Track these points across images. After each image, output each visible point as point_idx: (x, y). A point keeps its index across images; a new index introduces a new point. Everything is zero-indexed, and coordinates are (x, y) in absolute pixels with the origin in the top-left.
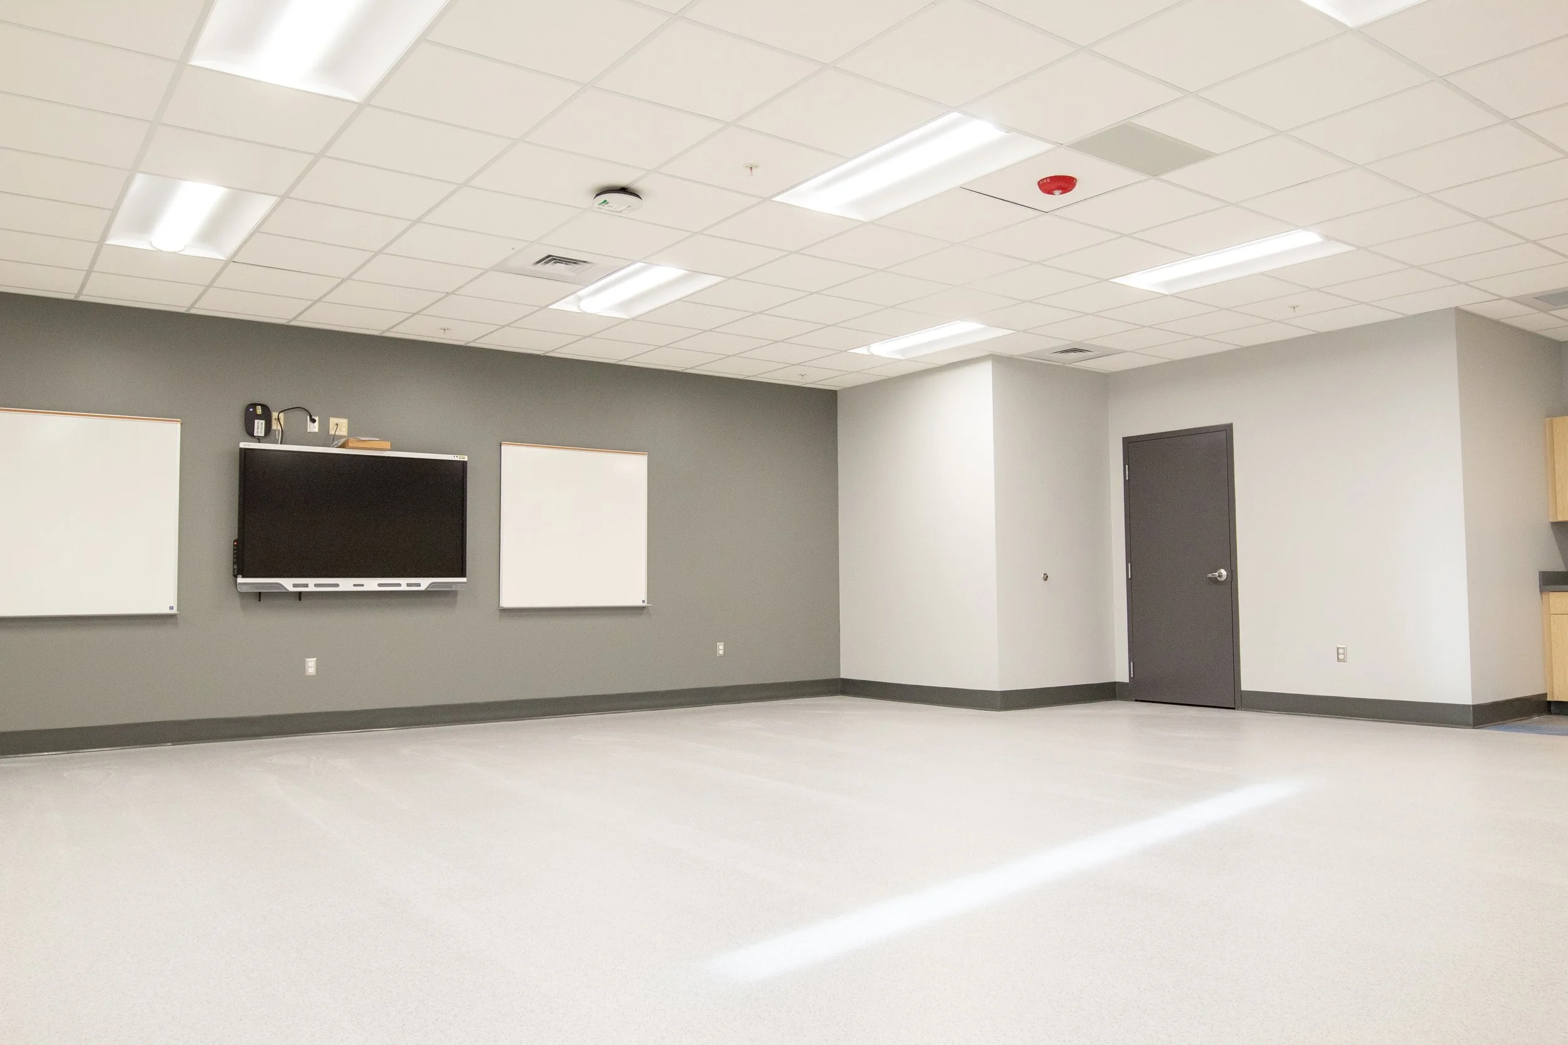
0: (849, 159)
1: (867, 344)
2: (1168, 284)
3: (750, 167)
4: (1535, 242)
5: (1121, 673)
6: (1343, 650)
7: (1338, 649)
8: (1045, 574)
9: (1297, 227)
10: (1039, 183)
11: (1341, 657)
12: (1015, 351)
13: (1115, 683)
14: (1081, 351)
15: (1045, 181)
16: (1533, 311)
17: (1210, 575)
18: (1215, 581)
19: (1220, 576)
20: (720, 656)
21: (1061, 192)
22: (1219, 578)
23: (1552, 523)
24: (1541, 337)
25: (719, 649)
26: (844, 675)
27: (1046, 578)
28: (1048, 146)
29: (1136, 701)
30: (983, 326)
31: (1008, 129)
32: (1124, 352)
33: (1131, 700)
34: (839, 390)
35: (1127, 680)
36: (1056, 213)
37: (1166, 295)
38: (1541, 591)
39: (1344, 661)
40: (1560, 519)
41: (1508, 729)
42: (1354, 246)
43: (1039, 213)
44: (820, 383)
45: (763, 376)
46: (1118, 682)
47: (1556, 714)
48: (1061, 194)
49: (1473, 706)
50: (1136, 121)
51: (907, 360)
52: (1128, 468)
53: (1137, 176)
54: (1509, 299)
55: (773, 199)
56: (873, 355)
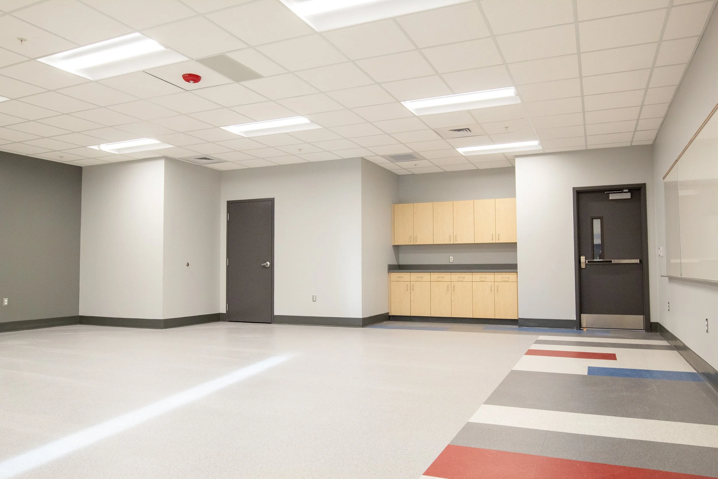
0: (80, 46)
1: (98, 144)
2: (246, 132)
3: (21, 40)
4: (388, 134)
5: (223, 309)
6: (314, 297)
7: (313, 296)
8: (188, 263)
9: (299, 115)
10: (183, 76)
11: (314, 299)
12: (176, 156)
13: (219, 314)
14: (208, 159)
15: (186, 75)
16: (389, 162)
17: (263, 264)
18: (264, 267)
19: (267, 265)
20: (6, 306)
21: (193, 82)
22: (266, 266)
23: (393, 245)
24: (392, 172)
25: (5, 302)
26: (81, 314)
27: (188, 265)
28: (186, 59)
29: (229, 321)
30: (160, 142)
31: (166, 47)
32: (229, 162)
33: (227, 321)
34: (83, 167)
35: (225, 312)
36: (191, 91)
37: (245, 138)
38: (388, 273)
39: (315, 301)
40: (396, 244)
41: (375, 327)
42: (322, 126)
43: (184, 91)
44: (71, 162)
45: (37, 155)
46: (221, 313)
47: (392, 320)
48: (194, 83)
49: (362, 318)
50: (228, 54)
51: (120, 155)
52: (229, 215)
53: (227, 80)
54: (381, 156)
55: (37, 60)
56: (101, 150)
